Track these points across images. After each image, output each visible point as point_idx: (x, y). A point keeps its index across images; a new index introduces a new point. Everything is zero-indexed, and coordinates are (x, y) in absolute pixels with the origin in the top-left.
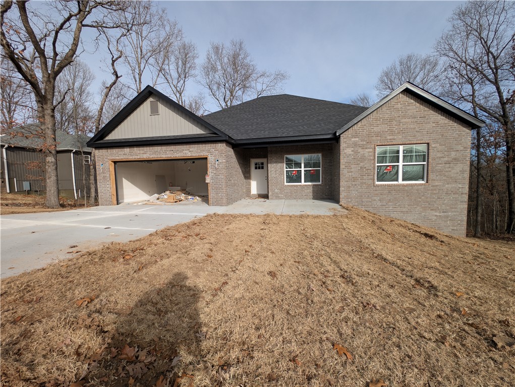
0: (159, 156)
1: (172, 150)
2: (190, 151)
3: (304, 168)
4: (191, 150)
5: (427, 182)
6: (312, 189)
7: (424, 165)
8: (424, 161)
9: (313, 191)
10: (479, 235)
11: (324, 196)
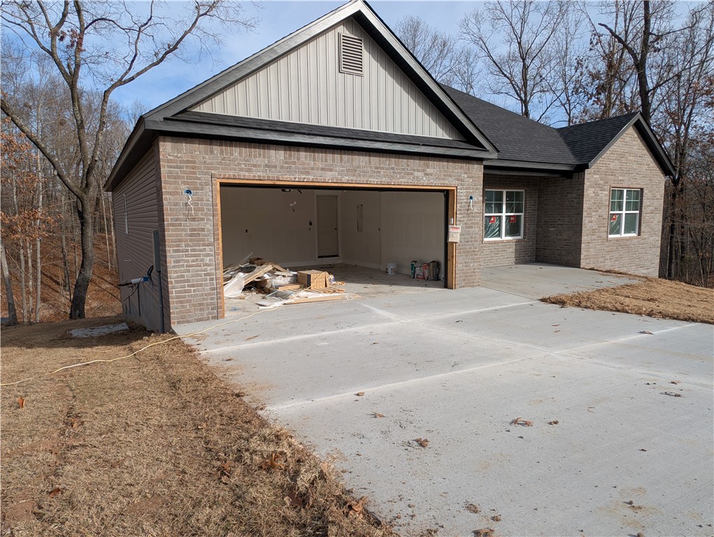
0: (364, 179)
1: (393, 169)
2: (427, 174)
3: (506, 212)
4: (428, 171)
5: (639, 234)
6: (514, 247)
7: (635, 214)
8: (637, 210)
9: (516, 250)
10: (673, 277)
11: (527, 257)
